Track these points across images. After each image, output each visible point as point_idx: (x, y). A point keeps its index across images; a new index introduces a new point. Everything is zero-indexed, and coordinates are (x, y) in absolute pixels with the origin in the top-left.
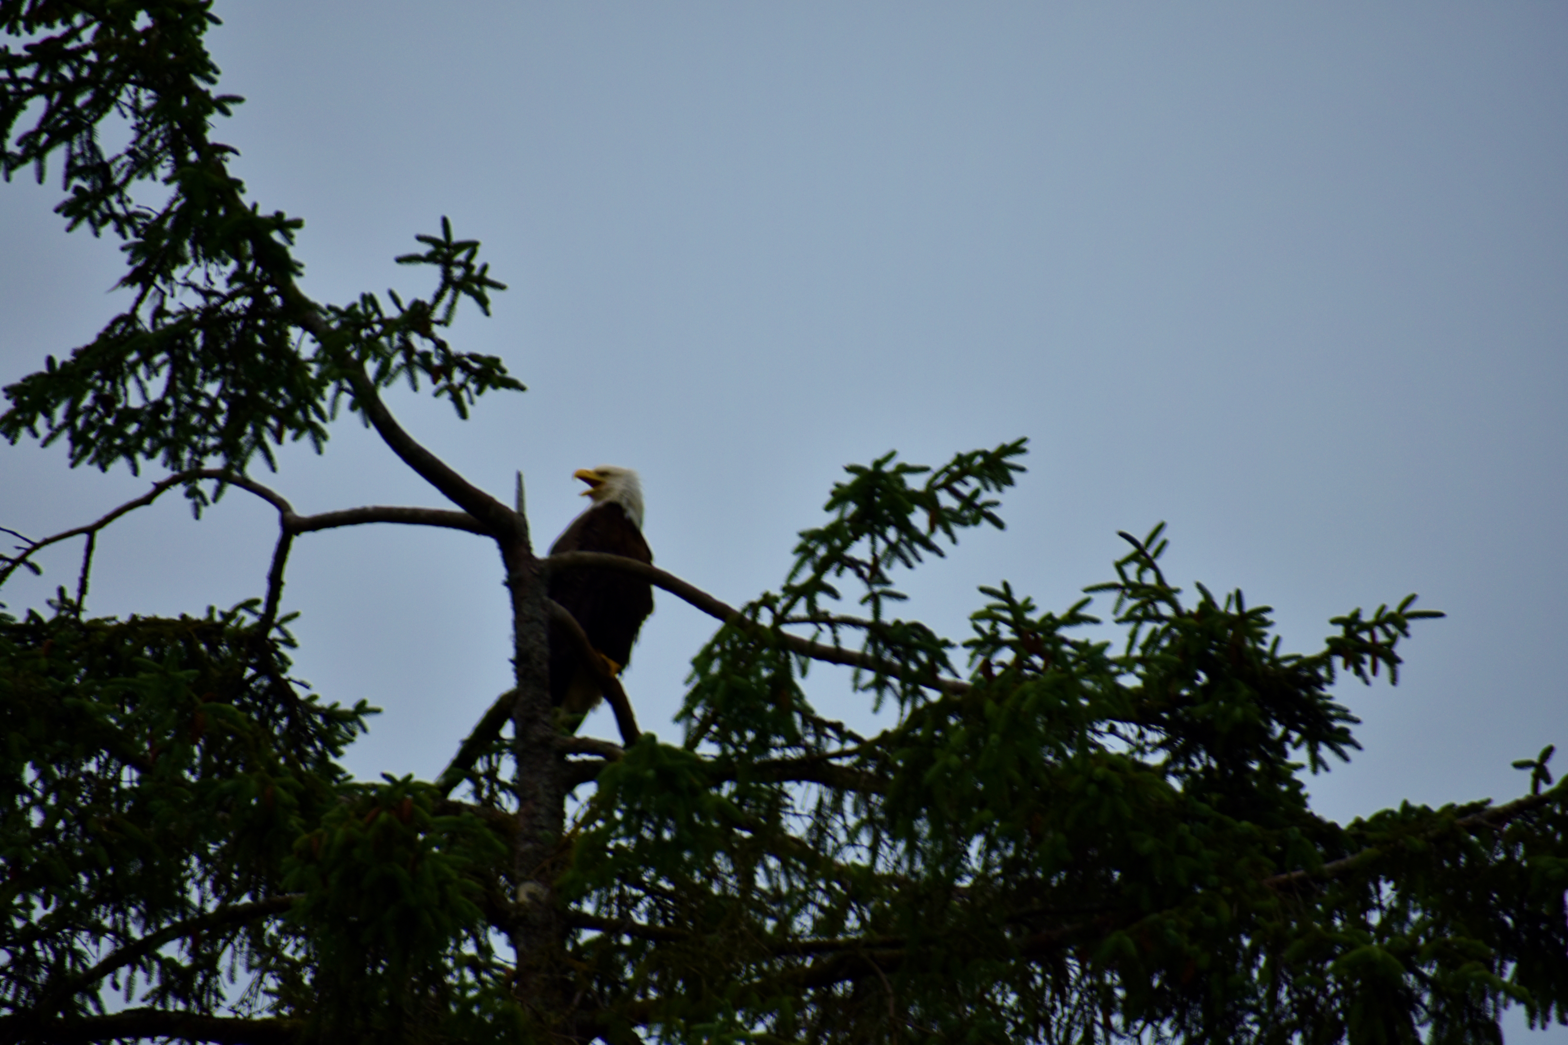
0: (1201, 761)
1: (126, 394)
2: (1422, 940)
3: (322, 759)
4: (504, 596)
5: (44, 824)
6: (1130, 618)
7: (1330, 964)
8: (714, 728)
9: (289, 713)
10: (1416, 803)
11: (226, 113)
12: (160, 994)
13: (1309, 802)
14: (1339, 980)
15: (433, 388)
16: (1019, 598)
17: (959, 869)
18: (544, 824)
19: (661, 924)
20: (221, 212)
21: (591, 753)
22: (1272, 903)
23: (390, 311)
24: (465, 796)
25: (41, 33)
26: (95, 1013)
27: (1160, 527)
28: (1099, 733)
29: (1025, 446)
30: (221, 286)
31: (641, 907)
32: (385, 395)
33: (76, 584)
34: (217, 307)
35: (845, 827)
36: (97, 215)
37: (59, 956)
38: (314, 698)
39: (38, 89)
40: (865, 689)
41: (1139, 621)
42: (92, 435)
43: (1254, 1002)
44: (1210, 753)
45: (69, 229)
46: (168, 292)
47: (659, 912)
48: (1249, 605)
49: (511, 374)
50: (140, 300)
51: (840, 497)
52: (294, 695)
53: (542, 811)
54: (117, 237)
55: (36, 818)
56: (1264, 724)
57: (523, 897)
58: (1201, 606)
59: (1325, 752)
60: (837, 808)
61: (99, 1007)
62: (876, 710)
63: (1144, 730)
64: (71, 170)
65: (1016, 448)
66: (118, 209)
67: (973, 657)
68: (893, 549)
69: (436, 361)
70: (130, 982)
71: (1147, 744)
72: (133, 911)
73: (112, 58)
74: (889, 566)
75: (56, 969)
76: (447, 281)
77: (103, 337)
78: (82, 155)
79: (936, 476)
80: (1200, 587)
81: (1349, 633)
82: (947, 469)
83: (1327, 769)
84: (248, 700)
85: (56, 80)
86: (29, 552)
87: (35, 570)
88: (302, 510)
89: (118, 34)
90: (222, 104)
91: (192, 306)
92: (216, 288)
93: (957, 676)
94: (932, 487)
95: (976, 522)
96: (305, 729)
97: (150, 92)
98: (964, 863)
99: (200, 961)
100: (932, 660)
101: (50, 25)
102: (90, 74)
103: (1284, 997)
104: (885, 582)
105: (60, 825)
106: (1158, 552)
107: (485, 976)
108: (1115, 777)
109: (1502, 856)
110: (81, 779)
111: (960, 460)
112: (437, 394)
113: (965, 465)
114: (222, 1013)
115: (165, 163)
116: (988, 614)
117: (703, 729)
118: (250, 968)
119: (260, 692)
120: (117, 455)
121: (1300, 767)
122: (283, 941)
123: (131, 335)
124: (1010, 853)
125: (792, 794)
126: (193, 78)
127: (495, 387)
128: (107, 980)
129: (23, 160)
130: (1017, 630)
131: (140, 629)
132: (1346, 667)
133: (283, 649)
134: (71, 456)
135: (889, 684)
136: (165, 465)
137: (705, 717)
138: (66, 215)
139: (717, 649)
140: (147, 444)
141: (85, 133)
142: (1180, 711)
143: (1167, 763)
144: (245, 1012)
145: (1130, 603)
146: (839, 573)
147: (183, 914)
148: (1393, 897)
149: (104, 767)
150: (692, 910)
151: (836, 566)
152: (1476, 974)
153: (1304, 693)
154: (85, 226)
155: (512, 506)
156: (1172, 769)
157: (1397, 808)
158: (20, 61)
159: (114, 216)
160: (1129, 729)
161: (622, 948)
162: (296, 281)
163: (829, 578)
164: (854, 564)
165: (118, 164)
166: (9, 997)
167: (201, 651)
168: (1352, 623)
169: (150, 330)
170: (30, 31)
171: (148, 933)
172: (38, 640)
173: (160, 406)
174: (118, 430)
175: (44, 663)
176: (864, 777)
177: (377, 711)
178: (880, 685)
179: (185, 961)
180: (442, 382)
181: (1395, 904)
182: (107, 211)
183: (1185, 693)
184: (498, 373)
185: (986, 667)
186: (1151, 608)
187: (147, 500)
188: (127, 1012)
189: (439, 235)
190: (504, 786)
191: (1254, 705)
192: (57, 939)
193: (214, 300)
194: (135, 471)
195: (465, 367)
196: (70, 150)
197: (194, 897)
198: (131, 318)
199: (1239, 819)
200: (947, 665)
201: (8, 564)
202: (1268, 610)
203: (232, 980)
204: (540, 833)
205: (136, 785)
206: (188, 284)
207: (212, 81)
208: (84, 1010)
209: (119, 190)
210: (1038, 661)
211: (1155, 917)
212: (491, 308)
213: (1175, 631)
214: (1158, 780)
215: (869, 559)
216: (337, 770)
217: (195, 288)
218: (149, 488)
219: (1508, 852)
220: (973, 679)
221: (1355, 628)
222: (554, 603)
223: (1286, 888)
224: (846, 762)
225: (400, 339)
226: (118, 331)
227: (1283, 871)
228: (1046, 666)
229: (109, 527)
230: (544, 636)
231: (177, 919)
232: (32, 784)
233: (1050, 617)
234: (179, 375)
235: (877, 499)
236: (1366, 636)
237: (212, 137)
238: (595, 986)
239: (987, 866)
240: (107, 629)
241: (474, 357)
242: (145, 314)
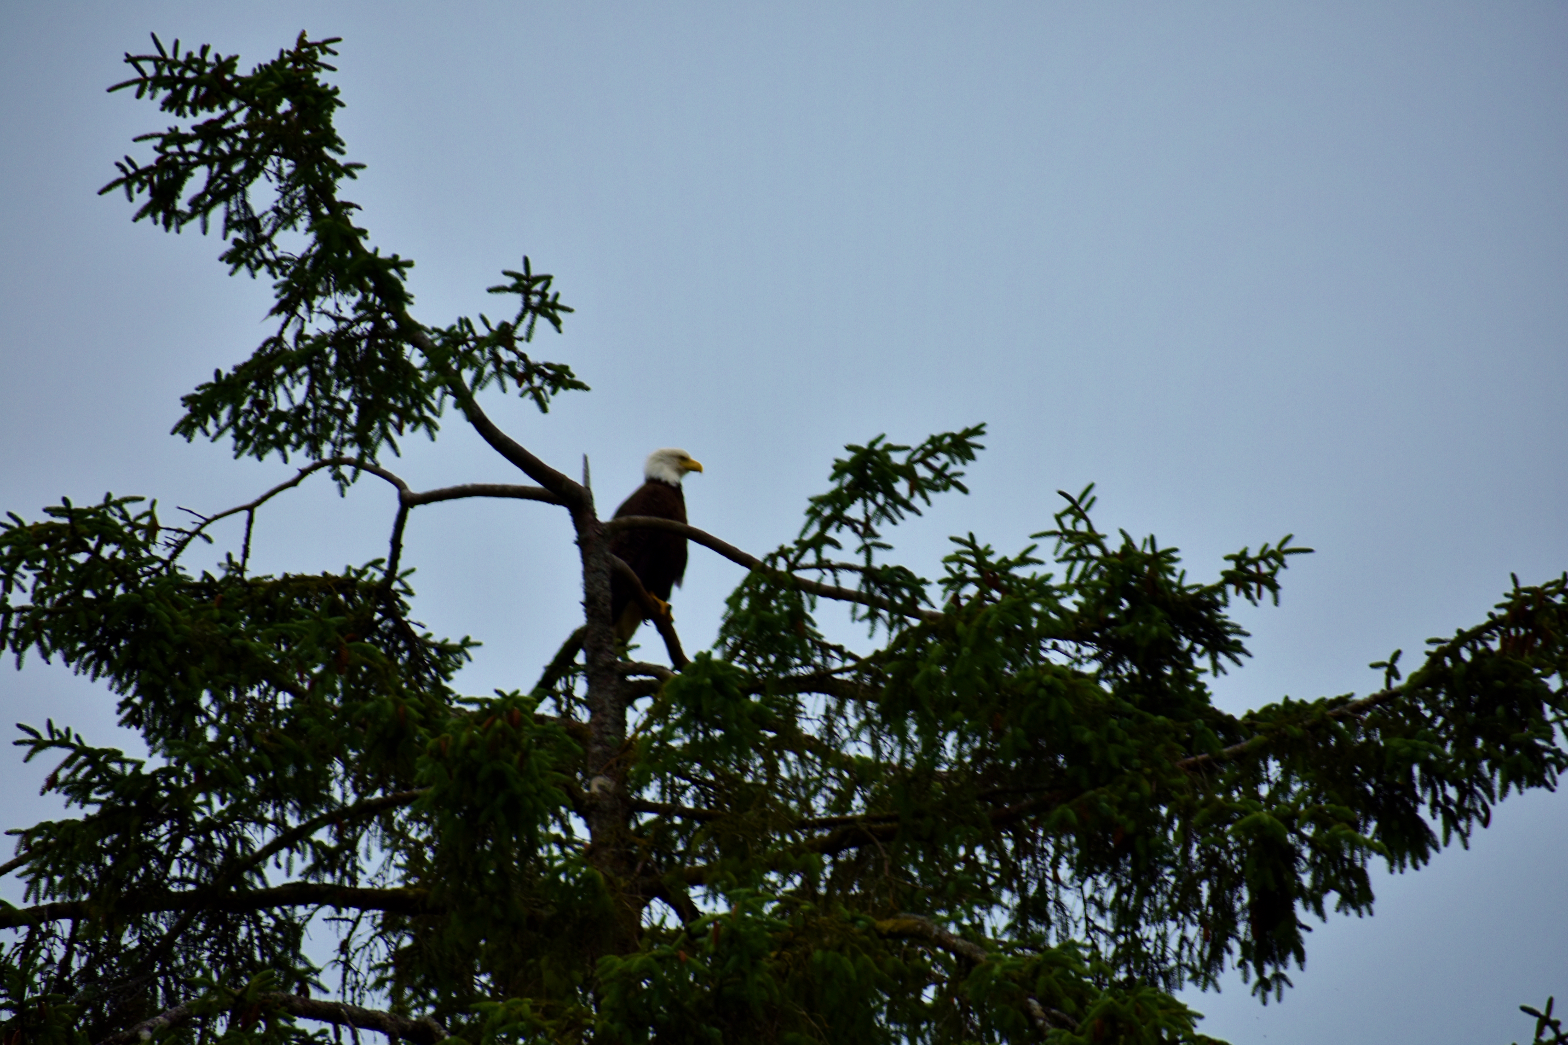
0: (1126, 668)
1: (276, 400)
2: (1302, 807)
3: (436, 684)
4: (576, 551)
5: (218, 739)
6: (1067, 558)
7: (1229, 827)
8: (742, 653)
9: (410, 648)
10: (1295, 699)
11: (353, 177)
12: (311, 871)
13: (1211, 698)
14: (1237, 839)
15: (519, 390)
16: (981, 545)
17: (937, 759)
18: (611, 730)
19: (705, 808)
20: (349, 255)
21: (645, 674)
22: (1183, 780)
23: (481, 331)
24: (548, 710)
25: (204, 116)
26: (260, 886)
27: (1090, 487)
28: (1045, 650)
29: (984, 429)
30: (348, 314)
31: (688, 794)
32: (481, 398)
33: (240, 550)
34: (346, 330)
35: (848, 727)
36: (253, 261)
37: (231, 842)
38: (429, 635)
39: (203, 160)
40: (861, 620)
41: (1074, 560)
42: (250, 433)
43: (1171, 858)
44: (1134, 662)
45: (231, 274)
46: (307, 319)
47: (702, 798)
48: (1161, 547)
49: (578, 378)
50: (285, 325)
51: (840, 469)
52: (413, 634)
53: (609, 720)
54: (269, 277)
55: (211, 734)
56: (1174, 640)
57: (595, 789)
58: (1124, 548)
59: (1223, 659)
60: (840, 712)
61: (264, 882)
62: (870, 636)
63: (1081, 646)
64: (229, 224)
65: (977, 431)
66: (269, 255)
67: (945, 591)
68: (882, 510)
69: (520, 369)
70: (289, 861)
71: (1083, 656)
72: (290, 805)
73: (260, 135)
74: (878, 524)
75: (229, 853)
76: (527, 306)
77: (256, 355)
78: (238, 211)
79: (914, 453)
80: (1122, 532)
81: (1240, 567)
82: (922, 448)
83: (1225, 673)
84: (377, 638)
85: (216, 154)
86: (202, 526)
87: (208, 539)
88: (415, 488)
89: (265, 116)
90: (348, 170)
91: (325, 330)
92: (343, 315)
93: (933, 607)
94: (911, 462)
95: (946, 489)
96: (423, 660)
97: (290, 162)
98: (941, 754)
99: (344, 844)
100: (913, 595)
101: (211, 110)
102: (242, 147)
103: (1194, 855)
104: (875, 535)
105: (231, 739)
106: (1088, 507)
107: (569, 850)
108: (1059, 681)
109: (1363, 739)
110: (246, 703)
111: (933, 440)
112: (522, 395)
113: (937, 444)
114: (363, 884)
115: (303, 217)
116: (957, 558)
117: (734, 653)
118: (383, 847)
119: (386, 631)
120: (270, 448)
121: (1204, 671)
122: (409, 826)
123: (279, 353)
124: (977, 745)
125: (804, 702)
126: (326, 150)
127: (565, 388)
128: (271, 859)
129: (191, 216)
130: (979, 570)
131: (291, 584)
132: (1237, 593)
133: (403, 597)
134: (235, 449)
135: (880, 615)
136: (307, 455)
137: (735, 644)
138: (228, 262)
139: (746, 590)
140: (293, 438)
141: (239, 195)
142: (1108, 631)
143: (1100, 671)
144: (380, 883)
145: (1067, 546)
146: (838, 530)
147: (329, 807)
148: (1279, 773)
149: (264, 693)
150: (728, 795)
151: (836, 524)
152: (1343, 832)
153: (1205, 614)
154: (244, 269)
155: (580, 482)
156: (1103, 676)
157: (1280, 702)
158: (187, 139)
159: (266, 261)
160: (1069, 646)
161: (674, 827)
162: (408, 309)
163: (831, 533)
164: (851, 522)
165: (266, 218)
166: (192, 876)
167: (339, 600)
168: (1241, 559)
169: (294, 349)
170: (194, 113)
171: (303, 823)
172: (211, 594)
173: (302, 410)
174: (271, 427)
175: (217, 613)
176: (861, 688)
177: (478, 644)
178: (873, 616)
179: (332, 843)
180: (525, 385)
181: (1280, 779)
182: (260, 258)
183: (1112, 616)
184: (567, 377)
185: (956, 599)
186: (1083, 550)
187: (294, 483)
188: (286, 886)
189: (521, 271)
190: (578, 702)
191: (1167, 625)
192: (230, 829)
193: (343, 324)
194: (285, 460)
195: (541, 374)
196: (228, 208)
197: (337, 795)
198: (278, 340)
199: (1156, 714)
200: (924, 598)
201: (186, 536)
202: (1175, 550)
203: (368, 858)
204: (607, 738)
205: (289, 707)
206: (322, 312)
207: (342, 153)
208: (252, 884)
209: (268, 239)
210: (996, 594)
211: (1091, 793)
212: (562, 327)
213: (1103, 568)
214: (1092, 685)
215: (862, 518)
216: (448, 691)
217: (327, 314)
218: (296, 474)
219: (1367, 735)
220: (945, 610)
221: (1243, 562)
222: (615, 557)
223: (1194, 768)
224: (846, 676)
225: (490, 353)
226: (268, 351)
227: (1192, 755)
228: (1003, 597)
229: (265, 504)
230: (607, 583)
231: (324, 812)
232: (207, 708)
233: (1005, 559)
234: (317, 384)
235: (869, 472)
236: (1253, 568)
237: (339, 196)
238: (654, 856)
239: (960, 756)
240: (265, 585)
241: (549, 366)
242: (289, 337)
